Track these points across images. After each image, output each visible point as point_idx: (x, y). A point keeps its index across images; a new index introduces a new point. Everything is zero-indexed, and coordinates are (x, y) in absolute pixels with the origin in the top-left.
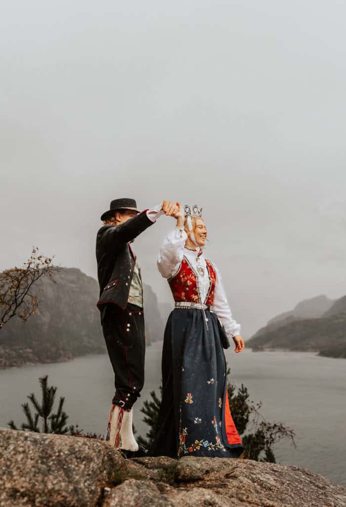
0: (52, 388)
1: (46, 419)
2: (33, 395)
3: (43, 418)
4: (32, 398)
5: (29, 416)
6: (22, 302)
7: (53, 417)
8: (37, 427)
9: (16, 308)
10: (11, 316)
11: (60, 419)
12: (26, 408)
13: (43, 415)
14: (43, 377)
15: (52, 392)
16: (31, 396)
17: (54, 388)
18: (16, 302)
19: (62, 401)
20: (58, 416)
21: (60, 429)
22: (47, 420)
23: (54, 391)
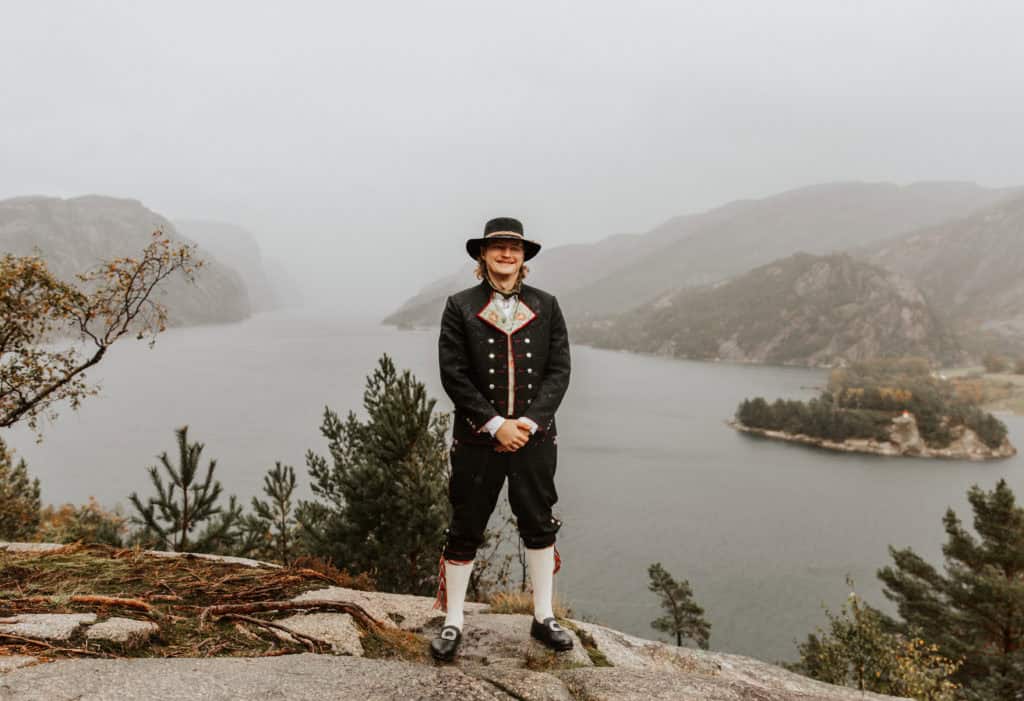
0: (197, 445)
1: (185, 490)
2: (165, 455)
3: (181, 490)
4: (164, 459)
5: (159, 486)
6: (137, 311)
7: (196, 488)
8: (173, 502)
9: (128, 320)
10: (120, 333)
11: (210, 492)
12: (154, 474)
13: (182, 484)
14: (181, 427)
15: (196, 450)
16: (162, 456)
17: (200, 444)
18: (127, 310)
19: (213, 465)
20: (206, 487)
21: (209, 507)
22: (188, 492)
23: (200, 450)
